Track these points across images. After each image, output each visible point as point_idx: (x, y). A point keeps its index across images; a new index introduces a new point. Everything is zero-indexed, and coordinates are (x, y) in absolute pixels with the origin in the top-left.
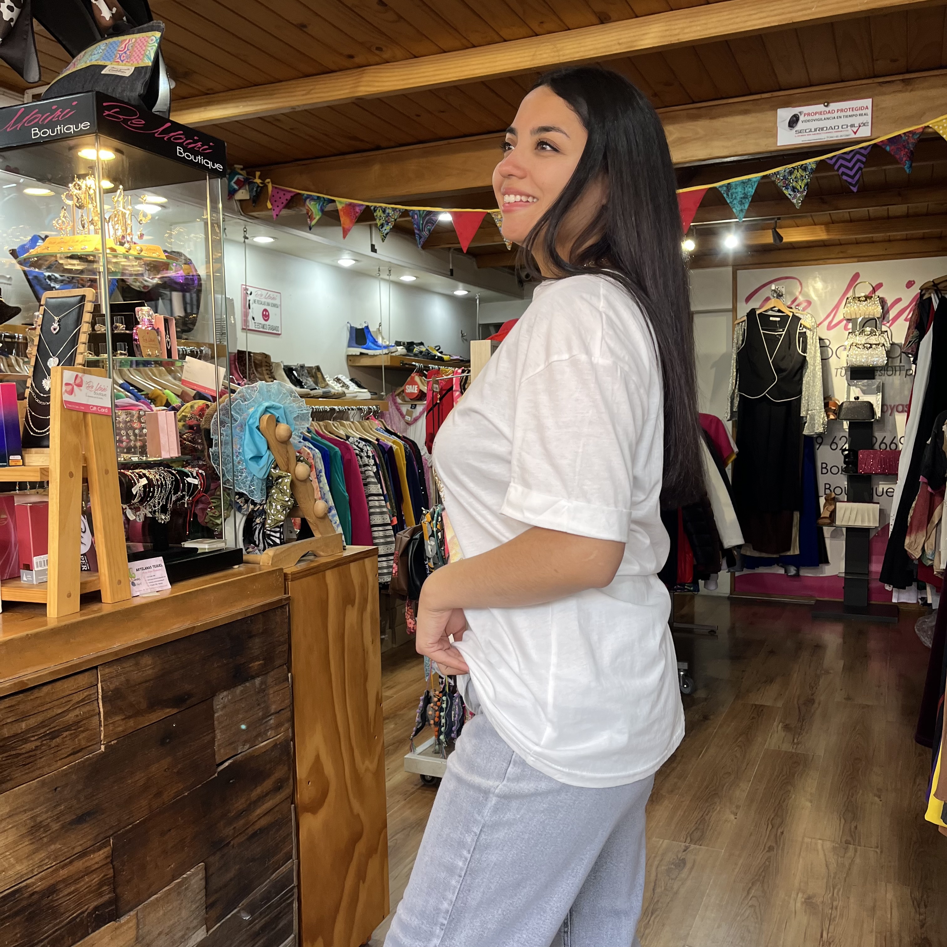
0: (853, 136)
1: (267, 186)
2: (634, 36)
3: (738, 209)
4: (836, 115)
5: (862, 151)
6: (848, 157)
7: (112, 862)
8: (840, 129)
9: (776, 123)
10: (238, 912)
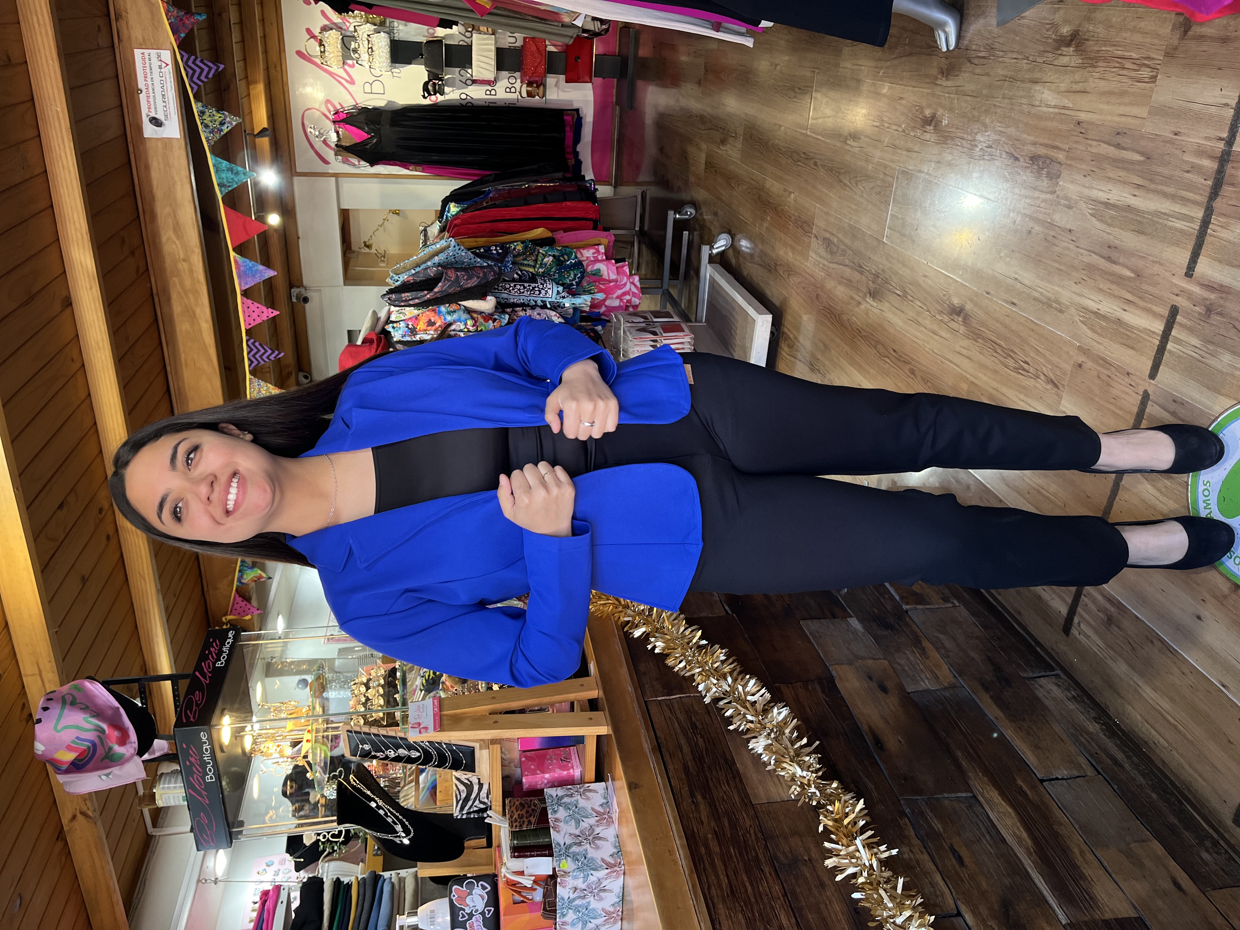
0: (170, 67)
1: (229, 621)
2: (83, 274)
3: (243, 177)
4: (150, 83)
5: (185, 59)
6: (190, 72)
7: (791, 683)
8: (163, 79)
9: (158, 139)
10: (841, 595)
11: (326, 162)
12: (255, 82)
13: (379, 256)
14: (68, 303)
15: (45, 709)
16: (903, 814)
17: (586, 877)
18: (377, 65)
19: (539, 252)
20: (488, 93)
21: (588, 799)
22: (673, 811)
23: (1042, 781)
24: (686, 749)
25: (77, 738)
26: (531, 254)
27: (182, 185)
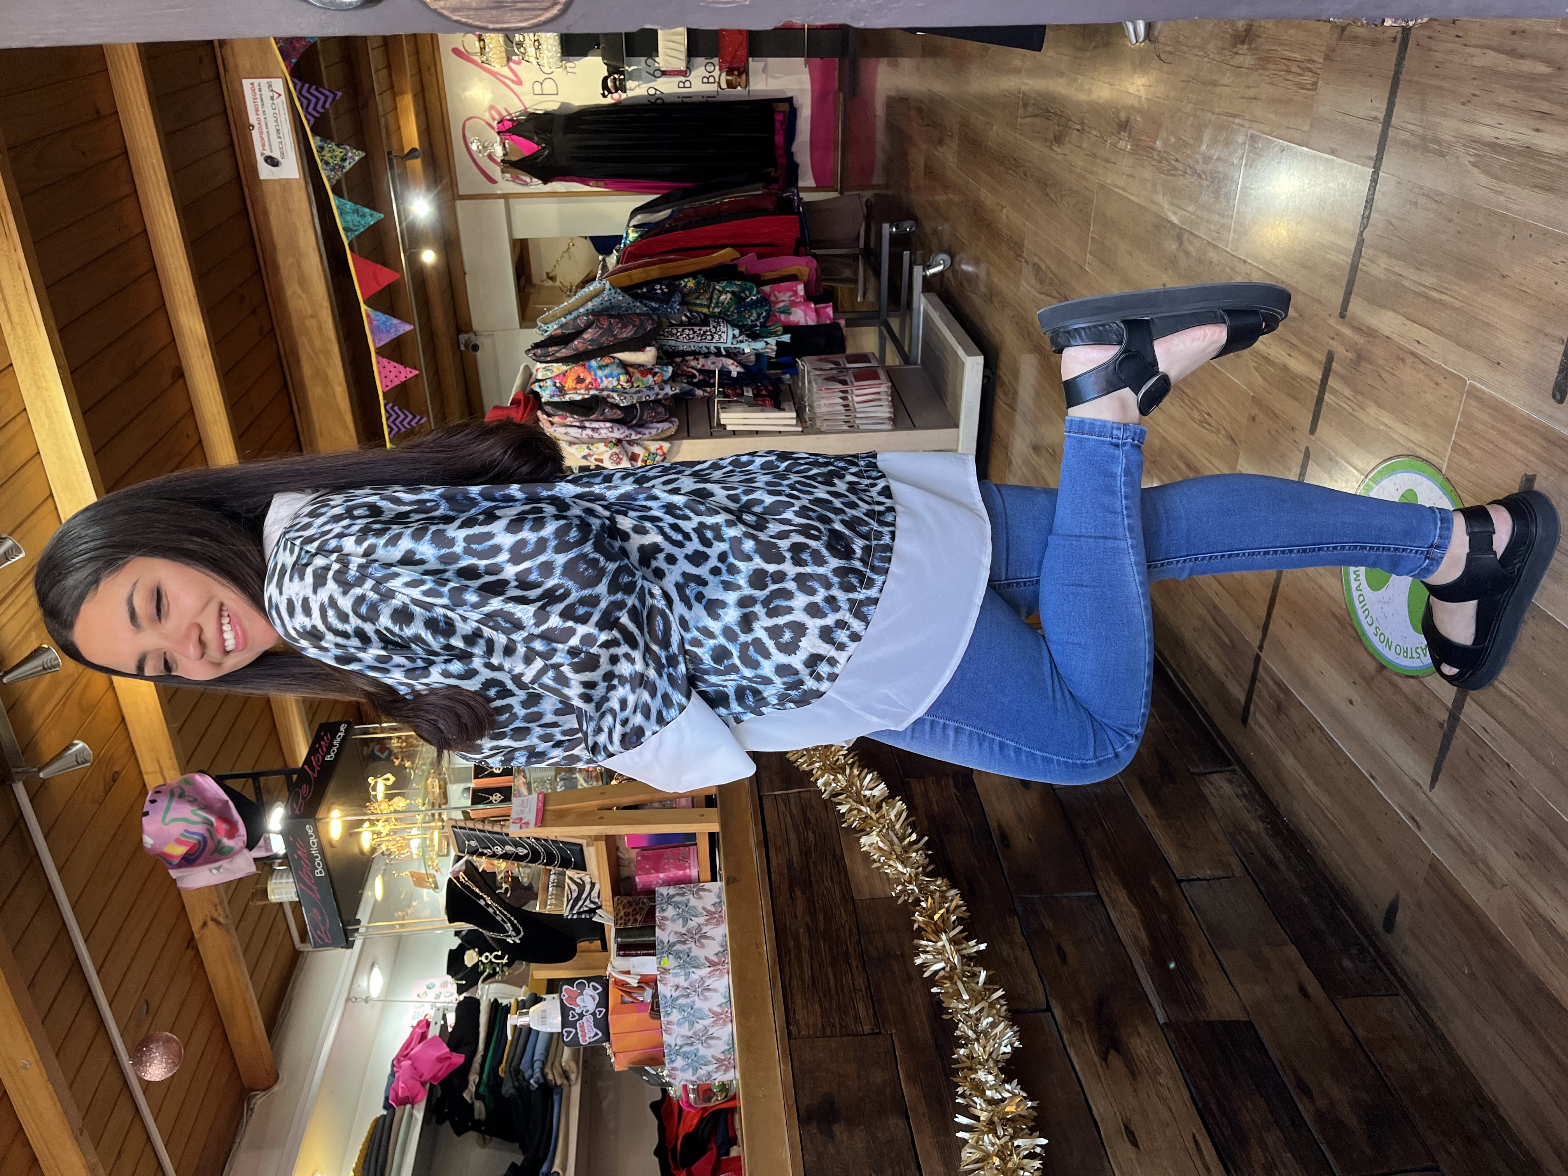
0: (283, 99)
2: (194, 340)
3: (370, 218)
4: (262, 117)
5: (298, 87)
6: (305, 102)
8: (277, 111)
9: (275, 181)
11: (493, 181)
12: (402, 93)
13: (565, 289)
14: (180, 374)
15: (153, 802)
16: (1014, 912)
17: (687, 975)
18: (545, 60)
19: (715, 289)
20: (681, 85)
21: (700, 898)
22: (767, 905)
23: (1179, 882)
24: (794, 843)
25: (186, 831)
26: (705, 291)
27: (305, 231)
